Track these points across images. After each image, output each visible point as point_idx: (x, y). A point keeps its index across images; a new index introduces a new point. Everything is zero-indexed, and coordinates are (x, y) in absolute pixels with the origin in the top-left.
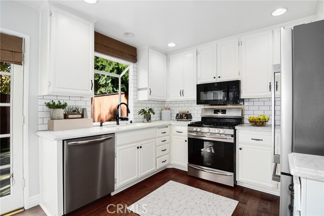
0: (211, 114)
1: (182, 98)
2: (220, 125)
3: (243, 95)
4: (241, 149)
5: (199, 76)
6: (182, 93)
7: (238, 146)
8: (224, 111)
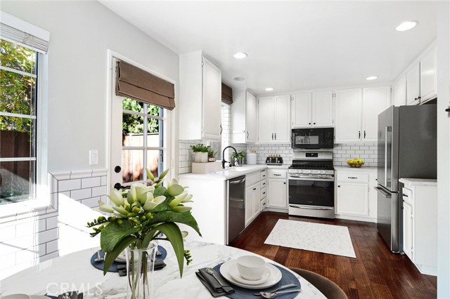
0: (303, 157)
1: (274, 142)
2: (318, 167)
3: (337, 141)
4: (339, 186)
5: (293, 120)
6: (274, 137)
7: (337, 184)
8: (316, 155)
